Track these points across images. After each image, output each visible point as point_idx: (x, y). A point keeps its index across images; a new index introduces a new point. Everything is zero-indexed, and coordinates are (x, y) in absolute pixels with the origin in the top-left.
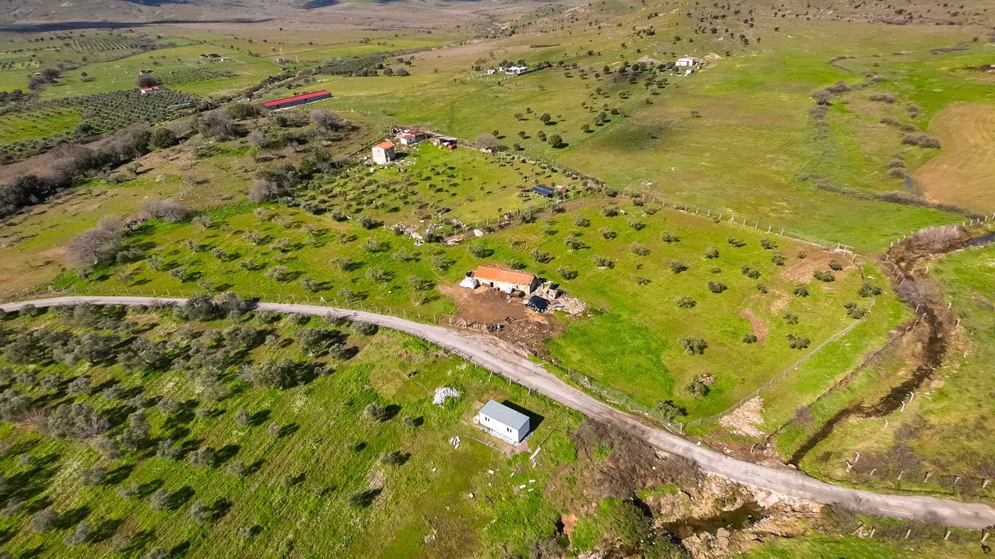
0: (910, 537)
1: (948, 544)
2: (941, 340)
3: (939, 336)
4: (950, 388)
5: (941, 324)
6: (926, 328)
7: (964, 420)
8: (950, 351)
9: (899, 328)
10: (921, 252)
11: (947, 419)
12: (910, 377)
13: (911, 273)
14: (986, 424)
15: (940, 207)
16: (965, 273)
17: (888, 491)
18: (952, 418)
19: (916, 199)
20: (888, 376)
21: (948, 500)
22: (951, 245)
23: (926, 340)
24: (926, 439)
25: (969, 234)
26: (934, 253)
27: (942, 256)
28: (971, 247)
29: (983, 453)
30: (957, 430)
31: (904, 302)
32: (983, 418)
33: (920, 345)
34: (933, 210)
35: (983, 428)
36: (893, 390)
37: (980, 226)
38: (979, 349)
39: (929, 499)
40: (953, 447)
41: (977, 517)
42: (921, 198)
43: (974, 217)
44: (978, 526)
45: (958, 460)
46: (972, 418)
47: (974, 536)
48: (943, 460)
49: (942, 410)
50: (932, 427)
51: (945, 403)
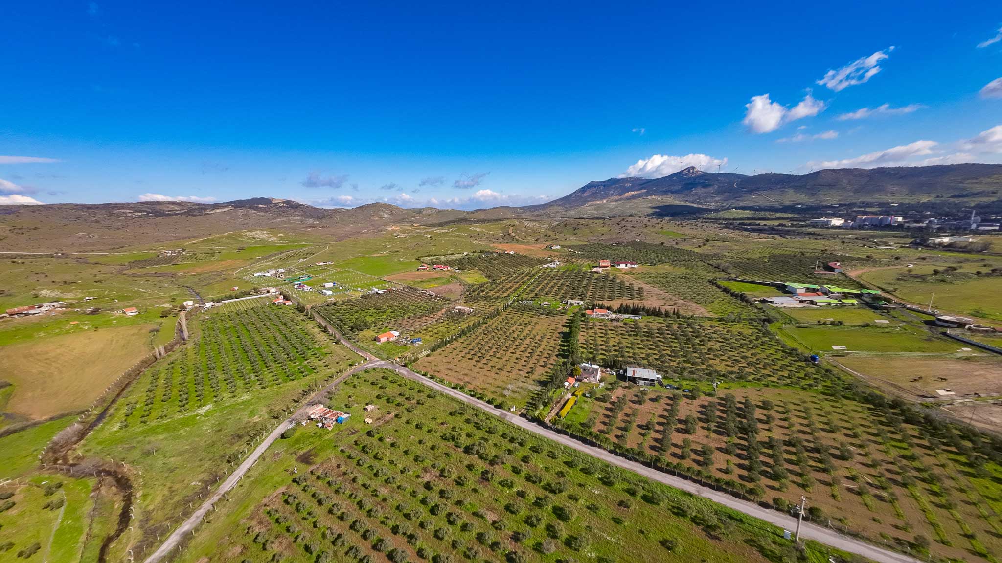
0: (182, 548)
1: (196, 535)
2: (122, 477)
3: (120, 476)
4: (146, 491)
5: (115, 471)
6: (109, 479)
7: (164, 495)
8: (132, 478)
9: (94, 491)
10: (66, 449)
11: (156, 502)
12: (123, 504)
13: (71, 462)
14: (173, 489)
15: (52, 419)
16: (106, 441)
17: (159, 547)
18: (159, 499)
19: (29, 423)
20: (111, 513)
21: (183, 524)
22: (82, 435)
23: (115, 483)
24: (154, 517)
25: (87, 422)
26: (75, 444)
27: (82, 442)
28: (96, 428)
29: (181, 498)
30: (165, 501)
31: (83, 477)
32: (170, 488)
33: (113, 488)
34: (48, 423)
35: (173, 491)
36: (120, 515)
37: (90, 415)
38: (144, 467)
39: (177, 531)
40: (169, 508)
41: (198, 517)
42: (33, 421)
43: (83, 413)
44: (200, 519)
45: (175, 509)
46: (166, 492)
47: (202, 523)
48: (169, 515)
49: (151, 501)
50: (153, 510)
51: (150, 498)
